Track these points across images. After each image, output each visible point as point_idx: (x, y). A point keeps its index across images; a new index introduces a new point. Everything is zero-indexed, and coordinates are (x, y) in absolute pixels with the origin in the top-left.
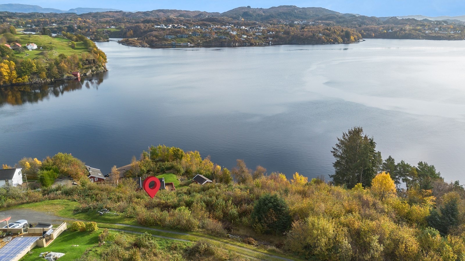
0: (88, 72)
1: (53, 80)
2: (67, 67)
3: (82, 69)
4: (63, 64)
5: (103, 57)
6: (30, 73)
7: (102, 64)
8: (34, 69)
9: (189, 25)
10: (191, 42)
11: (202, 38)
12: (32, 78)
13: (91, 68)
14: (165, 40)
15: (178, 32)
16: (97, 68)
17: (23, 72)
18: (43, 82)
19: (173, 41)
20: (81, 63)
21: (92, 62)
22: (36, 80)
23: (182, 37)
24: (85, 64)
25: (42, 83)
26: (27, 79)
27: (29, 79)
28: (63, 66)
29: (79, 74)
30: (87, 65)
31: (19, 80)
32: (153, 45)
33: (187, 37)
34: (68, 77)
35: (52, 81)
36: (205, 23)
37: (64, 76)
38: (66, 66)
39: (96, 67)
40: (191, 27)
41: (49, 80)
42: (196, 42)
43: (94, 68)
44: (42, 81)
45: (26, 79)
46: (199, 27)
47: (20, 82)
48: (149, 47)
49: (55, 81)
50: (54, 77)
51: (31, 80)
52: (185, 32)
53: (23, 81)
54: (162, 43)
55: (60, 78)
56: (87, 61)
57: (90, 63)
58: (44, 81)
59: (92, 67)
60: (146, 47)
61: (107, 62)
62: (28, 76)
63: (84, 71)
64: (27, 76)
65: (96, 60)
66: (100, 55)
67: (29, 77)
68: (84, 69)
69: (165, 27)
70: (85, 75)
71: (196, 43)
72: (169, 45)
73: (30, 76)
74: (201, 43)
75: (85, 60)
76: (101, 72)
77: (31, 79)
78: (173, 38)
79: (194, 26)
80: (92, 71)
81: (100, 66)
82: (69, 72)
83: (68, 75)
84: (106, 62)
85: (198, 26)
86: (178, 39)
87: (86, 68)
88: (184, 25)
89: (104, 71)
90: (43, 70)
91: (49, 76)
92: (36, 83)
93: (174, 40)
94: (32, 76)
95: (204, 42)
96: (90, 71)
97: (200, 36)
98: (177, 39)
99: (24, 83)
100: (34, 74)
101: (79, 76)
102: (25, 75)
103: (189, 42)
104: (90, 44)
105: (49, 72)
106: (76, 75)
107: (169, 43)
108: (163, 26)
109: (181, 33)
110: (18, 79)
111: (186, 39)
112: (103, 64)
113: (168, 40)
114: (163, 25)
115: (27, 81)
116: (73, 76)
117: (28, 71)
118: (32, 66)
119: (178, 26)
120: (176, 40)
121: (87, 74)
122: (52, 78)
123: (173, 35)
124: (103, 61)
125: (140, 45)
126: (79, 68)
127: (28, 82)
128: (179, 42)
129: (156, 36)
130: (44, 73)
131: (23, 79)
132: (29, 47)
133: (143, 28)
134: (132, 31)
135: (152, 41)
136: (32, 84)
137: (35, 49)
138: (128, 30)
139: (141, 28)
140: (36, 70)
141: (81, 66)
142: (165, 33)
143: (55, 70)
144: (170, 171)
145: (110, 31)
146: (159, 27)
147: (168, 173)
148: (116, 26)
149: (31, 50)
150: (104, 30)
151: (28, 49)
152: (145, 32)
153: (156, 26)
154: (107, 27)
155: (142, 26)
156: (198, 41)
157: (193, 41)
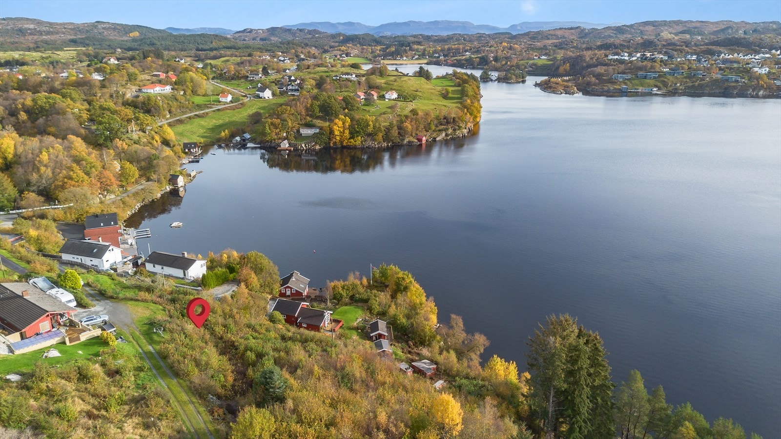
0: (439, 135)
1: (391, 145)
3: (434, 131)
4: (407, 124)
5: (470, 114)
6: (364, 133)
7: (466, 124)
8: (370, 129)
10: (661, 86)
11: (685, 80)
12: (365, 141)
13: (446, 130)
14: (610, 83)
16: (455, 130)
17: (357, 132)
19: (626, 84)
20: (434, 122)
21: (452, 121)
22: (369, 143)
23: (645, 77)
24: (441, 124)
25: (376, 148)
27: (362, 142)
28: (407, 126)
29: (424, 139)
30: (444, 125)
31: (350, 142)
33: (655, 78)
34: (410, 142)
35: (388, 145)
37: (405, 139)
38: (410, 127)
39: (453, 130)
40: (678, 58)
41: (385, 144)
42: (670, 86)
43: (450, 131)
44: (375, 145)
45: (358, 141)
46: (694, 58)
47: (351, 144)
49: (393, 147)
50: (392, 141)
51: (364, 143)
52: (654, 68)
53: (354, 143)
54: (605, 87)
55: (399, 142)
56: (445, 120)
57: (447, 122)
58: (378, 145)
59: (448, 129)
62: (361, 137)
63: (434, 135)
64: (359, 138)
65: (458, 118)
67: (363, 138)
68: (436, 131)
69: (627, 58)
70: (435, 139)
71: (671, 89)
72: (614, 91)
73: (364, 138)
74: (682, 89)
75: (443, 117)
76: (459, 137)
78: (627, 79)
80: (447, 135)
81: (460, 128)
82: (413, 135)
83: (410, 139)
86: (636, 82)
87: (440, 130)
89: (465, 136)
90: (381, 131)
91: (386, 138)
92: (368, 148)
93: (628, 83)
94: (366, 137)
95: (687, 87)
96: (444, 135)
97: (683, 76)
98: (633, 82)
99: (356, 146)
100: (369, 135)
101: (424, 142)
102: (357, 136)
105: (387, 133)
106: (420, 140)
107: (617, 87)
108: (623, 56)
109: (646, 70)
110: (350, 141)
111: (651, 82)
112: (469, 125)
113: (616, 83)
114: (626, 54)
115: (359, 144)
116: (416, 141)
117: (362, 131)
118: (368, 125)
119: (653, 55)
120: (631, 83)
121: (438, 139)
122: (389, 142)
123: (628, 73)
125: (562, 92)
126: (429, 130)
127: (360, 146)
128: (637, 86)
129: (598, 76)
130: (381, 135)
131: (355, 142)
132: (387, 96)
133: (588, 59)
134: (568, 64)
135: (589, 84)
136: (364, 147)
137: (393, 100)
138: (564, 63)
139: (585, 60)
140: (372, 131)
141: (433, 128)
142: (616, 70)
143: (395, 132)
144: (364, 304)
145: (535, 65)
146: (616, 57)
147: (358, 307)
148: (549, 55)
149: (388, 100)
150: (528, 63)
151: (385, 99)
152: (589, 66)
153: (611, 57)
154: (535, 58)
155: (588, 57)
156: (676, 84)
157: (665, 85)
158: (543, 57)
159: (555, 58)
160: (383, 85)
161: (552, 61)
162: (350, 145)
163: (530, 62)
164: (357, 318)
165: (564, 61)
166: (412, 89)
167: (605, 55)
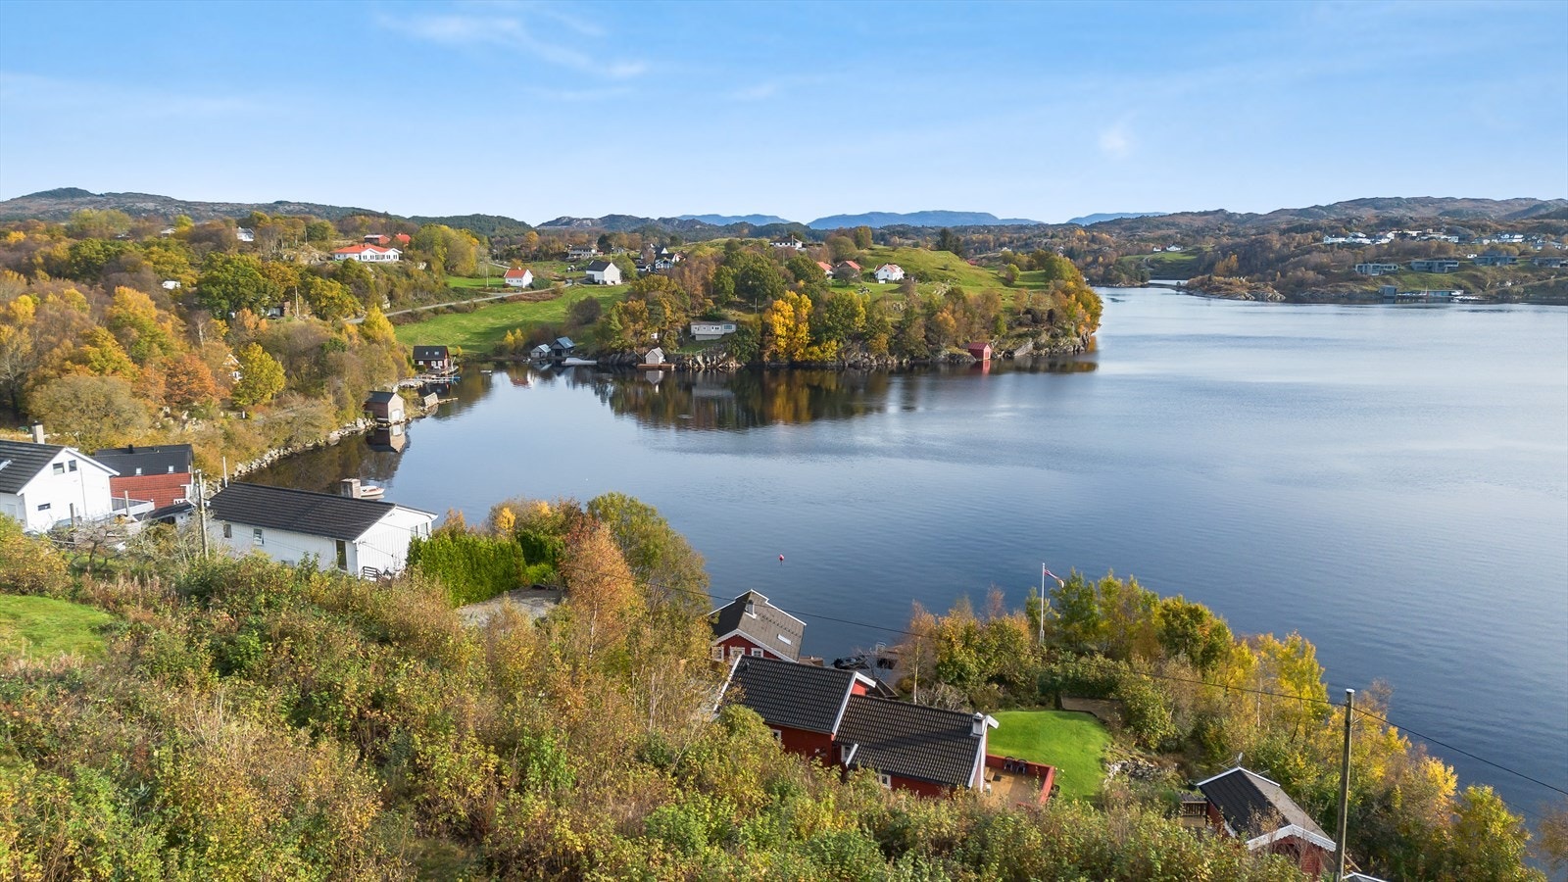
0: (1021, 346)
1: (907, 362)
2: (955, 325)
3: (1006, 337)
4: (945, 314)
5: (1086, 306)
6: (846, 333)
7: (1078, 327)
8: (860, 322)
9: (1472, 232)
10: (1469, 285)
11: (1522, 274)
12: (848, 350)
13: (1035, 335)
14: (1352, 280)
15: (1415, 252)
16: (1054, 336)
17: (828, 329)
18: (875, 363)
19: (1387, 282)
20: (1005, 319)
21: (1045, 317)
22: (857, 355)
23: (1430, 269)
24: (1021, 324)
25: (871, 367)
26: (833, 350)
27: (838, 354)
28: (945, 319)
29: (987, 350)
30: (1027, 325)
31: (811, 353)
32: (1296, 294)
33: (1451, 270)
34: (952, 356)
35: (901, 363)
36: (1548, 225)
37: (940, 351)
38: (953, 322)
39: (1052, 336)
40: (1480, 239)
41: (893, 361)
42: (1492, 286)
43: (1044, 338)
44: (872, 361)
45: (831, 349)
46: (1518, 238)
47: (814, 358)
48: (1284, 302)
49: (912, 366)
50: (911, 353)
51: (843, 355)
52: (1445, 253)
53: (821, 355)
54: (1341, 289)
55: (927, 357)
56: (1030, 316)
57: (1036, 321)
58: (877, 361)
59: (1039, 334)
60: (1273, 299)
61: (1099, 325)
62: (838, 342)
63: (1009, 345)
64: (834, 343)
65: (1058, 312)
66: (1077, 300)
67: (841, 344)
68: (1012, 338)
69: (1367, 241)
70: (1010, 354)
71: (1493, 292)
72: (1365, 296)
73: (843, 343)
74: (1518, 293)
75: (1022, 310)
76: (1065, 352)
77: (845, 354)
78: (1389, 273)
79: (1497, 233)
80: (1037, 347)
81: (1066, 333)
82: (961, 341)
83: (955, 350)
84: (1093, 325)
85: (1512, 234)
86: (1410, 278)
87: (1020, 336)
88: (1450, 232)
89: (1078, 350)
90: (883, 328)
91: (897, 347)
92: (854, 366)
93: (1393, 280)
94: (849, 342)
95: (1531, 287)
96: (1030, 345)
97: (1516, 267)
98: (1404, 278)
99: (823, 361)
100: (857, 337)
101: (986, 358)
102: (829, 339)
103: (1459, 287)
104: (1060, 270)
105: (901, 336)
106: (978, 353)
107: (1369, 288)
108: (1357, 237)
109: (1427, 255)
110: (810, 349)
111: (1447, 278)
112: (1083, 330)
113: (1365, 280)
114: (1360, 235)
115: (831, 357)
116: (969, 354)
117: (840, 327)
118: (854, 314)
119: (1424, 234)
120: (1399, 279)
121: (1017, 354)
122: (904, 356)
123: (1391, 261)
124: (1084, 320)
125: (1248, 295)
126: (996, 333)
127: (833, 361)
128: (1415, 285)
129: (1319, 269)
130: (884, 338)
131: (823, 352)
132: (881, 274)
133: (1278, 246)
134: (1234, 257)
135: (1301, 284)
136: (844, 366)
137: (895, 282)
138: (1225, 255)
139: (1271, 248)
140: (863, 327)
141: (1004, 329)
142: (1359, 256)
143: (917, 333)
144: (1090, 705)
145: (1159, 261)
146: (1341, 240)
147: (1072, 714)
148: (1185, 245)
149: (884, 282)
150: (1142, 259)
151: (877, 281)
152: (1283, 259)
153: (1330, 240)
154: (1155, 250)
155: (1276, 241)
156: (1503, 282)
157: (1479, 283)
158: (1173, 248)
159: (1200, 248)
160: (868, 257)
161: (1194, 254)
162: (812, 361)
163: (1146, 257)
164: (1103, 761)
165: (1225, 252)
166: (932, 265)
167: (1313, 238)
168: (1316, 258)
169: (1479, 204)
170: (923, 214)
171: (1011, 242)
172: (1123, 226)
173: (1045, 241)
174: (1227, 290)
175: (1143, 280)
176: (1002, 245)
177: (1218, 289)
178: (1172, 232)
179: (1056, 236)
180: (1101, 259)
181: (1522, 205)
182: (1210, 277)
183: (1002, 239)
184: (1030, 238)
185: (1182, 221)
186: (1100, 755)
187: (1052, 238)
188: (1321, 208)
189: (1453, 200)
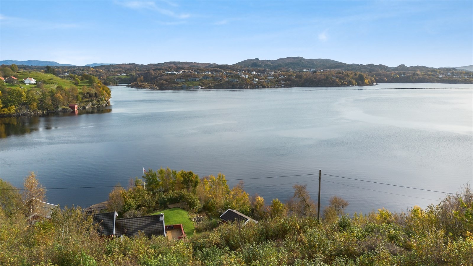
0: (87, 105)
1: (46, 112)
2: (63, 98)
3: (82, 102)
4: (58, 95)
5: (106, 91)
6: (19, 103)
7: (105, 98)
8: (24, 99)
9: (200, 71)
10: (202, 84)
11: (213, 82)
12: (20, 109)
13: (92, 101)
14: (175, 83)
15: (189, 76)
16: (98, 101)
17: (10, 102)
18: (33, 113)
19: (183, 84)
20: (80, 96)
21: (94, 95)
22: (24, 111)
23: (193, 80)
24: (86, 98)
25: (31, 115)
26: (14, 109)
27: (16, 110)
28: (59, 96)
29: (76, 106)
30: (88, 98)
31: (4, 111)
32: (162, 87)
33: (198, 81)
34: (63, 109)
35: (43, 113)
36: (215, 69)
37: (58, 107)
38: (62, 97)
39: (97, 101)
40: (202, 73)
41: (40, 112)
42: (207, 85)
43: (95, 102)
44: (31, 113)
45: (13, 109)
46: (210, 73)
47: (5, 113)
48: (159, 89)
49: (48, 113)
50: (47, 109)
51: (18, 111)
52: (195, 76)
53: (8, 112)
54: (173, 86)
55: (54, 110)
56: (88, 95)
57: (91, 96)
58: (34, 112)
59: (93, 101)
60: (156, 89)
61: (111, 97)
62: (15, 106)
63: (83, 104)
64: (13, 107)
65: (98, 93)
66: (103, 89)
67: (17, 107)
68: (84, 102)
69: (176, 73)
70: (84, 108)
71: (207, 86)
72: (179, 88)
73: (18, 106)
74: (213, 86)
75: (86, 93)
76: (102, 106)
77: (19, 110)
78: (184, 81)
79: (205, 71)
80: (93, 105)
81: (102, 100)
82: (66, 104)
83: (64, 107)
84: (109, 97)
85: (209, 72)
86: (188, 83)
87: (86, 101)
88: (195, 71)
89: (106, 105)
90: (34, 100)
91: (41, 106)
92: (24, 115)
93: (185, 83)
94: (20, 106)
95: (215, 85)
96: (91, 104)
97: (211, 80)
98: (187, 83)
99: (10, 114)
100: (23, 104)
101: (76, 109)
102: (11, 105)
103: (200, 85)
104: (94, 80)
105: (42, 103)
106: (73, 108)
107: (180, 85)
108: (173, 72)
109: (192, 77)
110: (3, 110)
111: (197, 83)
112: (106, 99)
113: (178, 83)
114: (174, 71)
115: (13, 112)
116: (69, 108)
117: (15, 101)
118: (21, 96)
119: (189, 71)
120: (186, 83)
121: (87, 107)
122: (44, 110)
123: (184, 78)
124: (106, 96)
125: (149, 88)
126: (78, 101)
127: (14, 114)
128: (190, 85)
129: (166, 80)
130: (35, 104)
131: (9, 110)
132: (26, 81)
133: (154, 74)
134: (142, 77)
135: (162, 84)
136: (19, 115)
137: (33, 84)
138: (139, 76)
139: (152, 74)
140: (26, 100)
141: (81, 99)
142: (176, 77)
143: (48, 101)
144: (177, 205)
145: (120, 78)
146: (170, 72)
147: (173, 209)
148: (127, 73)
149: (28, 84)
150: (114, 78)
151: (25, 84)
152: (156, 77)
153: (167, 73)
154: (118, 75)
155: (153, 73)
156: (209, 84)
157: (204, 84)
158: (123, 74)
159: (131, 74)
160: (19, 75)
161: (130, 76)
162: (4, 114)
163: (116, 77)
164: (190, 219)
165: (139, 75)
166: (46, 78)
167: (162, 72)
168: (165, 77)
169: (198, 64)
170: (29, 62)
171: (68, 72)
172: (105, 67)
173: (80, 71)
174: (143, 86)
175: (117, 84)
176: (65, 72)
177: (140, 86)
178: (121, 69)
179: (84, 70)
180: (101, 77)
181: (207, 64)
182: (137, 83)
183: (65, 71)
184: (75, 70)
185: (123, 66)
186: (188, 218)
187: (83, 70)
188: (161, 64)
189: (192, 63)
